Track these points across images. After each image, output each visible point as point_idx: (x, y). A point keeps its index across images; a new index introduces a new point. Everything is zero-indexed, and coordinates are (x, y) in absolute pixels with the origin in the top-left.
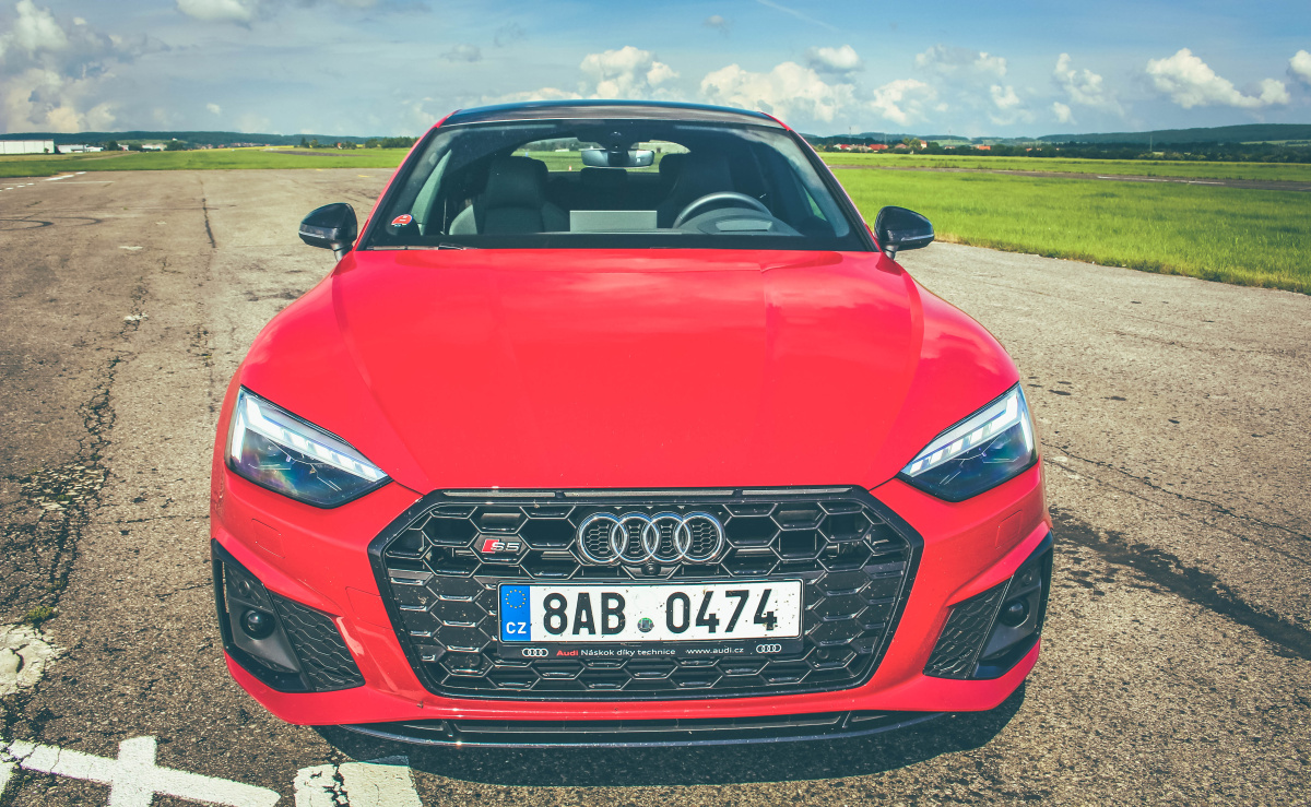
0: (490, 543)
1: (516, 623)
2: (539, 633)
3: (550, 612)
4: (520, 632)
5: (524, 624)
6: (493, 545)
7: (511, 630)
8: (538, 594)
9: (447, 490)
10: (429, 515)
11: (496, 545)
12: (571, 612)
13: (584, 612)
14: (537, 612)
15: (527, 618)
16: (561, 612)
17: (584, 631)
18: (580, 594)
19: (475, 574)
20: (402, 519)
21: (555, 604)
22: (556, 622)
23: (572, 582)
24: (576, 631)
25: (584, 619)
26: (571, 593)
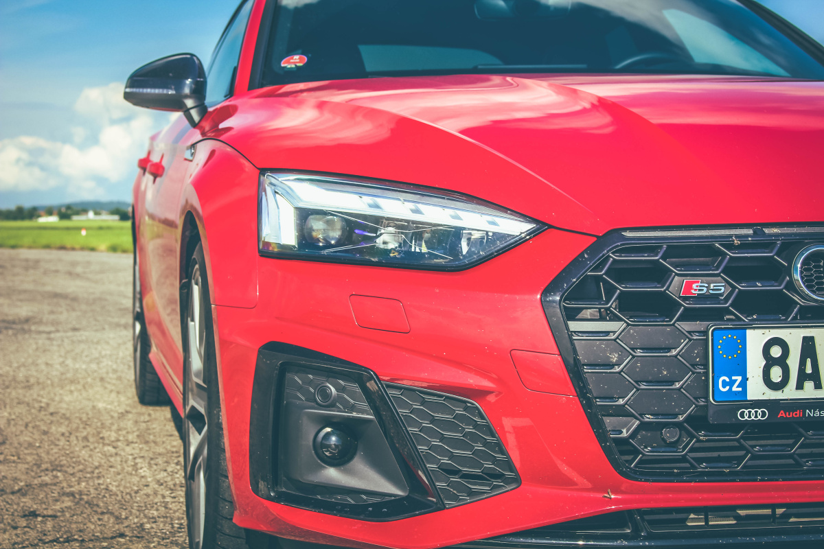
0: (689, 286)
1: (730, 378)
2: (756, 390)
3: (770, 362)
4: (735, 389)
5: (739, 379)
6: (694, 286)
7: (724, 387)
8: (756, 339)
9: (625, 230)
10: (609, 256)
11: (698, 288)
12: (793, 362)
13: (809, 361)
14: (755, 362)
15: (743, 372)
16: (782, 362)
17: (809, 385)
18: (805, 338)
19: (678, 320)
20: (577, 263)
21: (776, 352)
22: (776, 374)
23: (796, 323)
24: (800, 386)
25: (809, 370)
26: (794, 337)
